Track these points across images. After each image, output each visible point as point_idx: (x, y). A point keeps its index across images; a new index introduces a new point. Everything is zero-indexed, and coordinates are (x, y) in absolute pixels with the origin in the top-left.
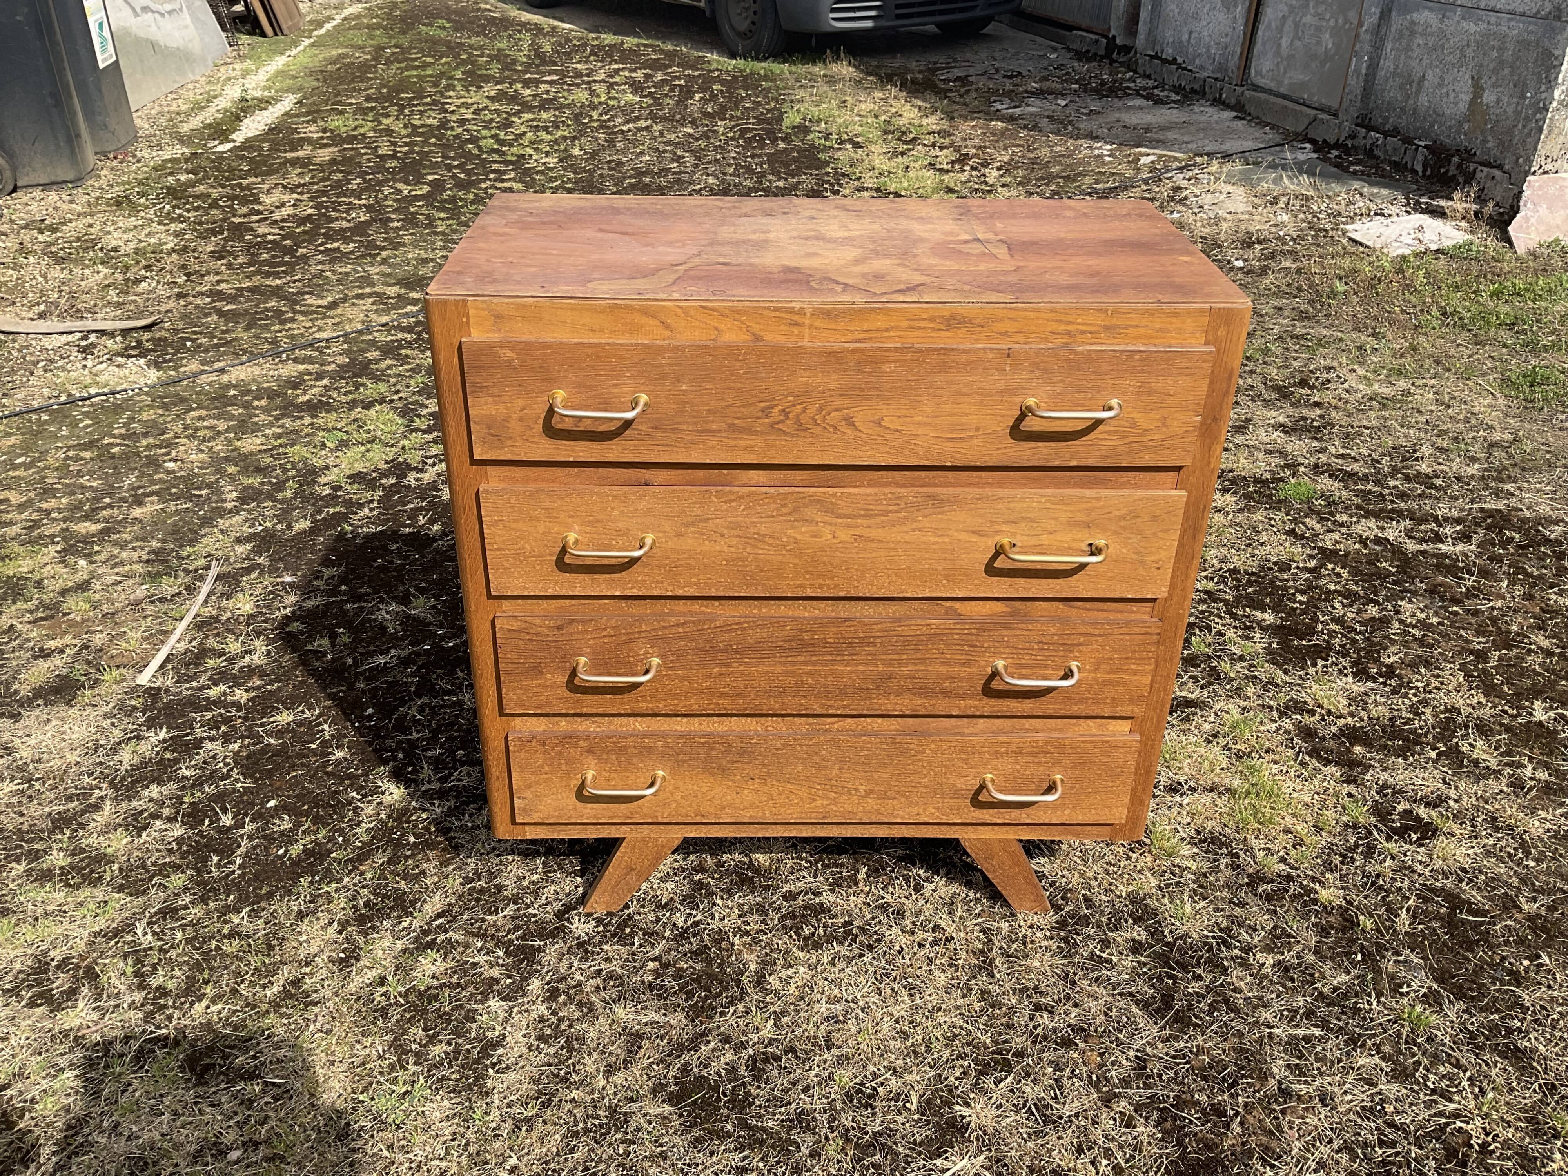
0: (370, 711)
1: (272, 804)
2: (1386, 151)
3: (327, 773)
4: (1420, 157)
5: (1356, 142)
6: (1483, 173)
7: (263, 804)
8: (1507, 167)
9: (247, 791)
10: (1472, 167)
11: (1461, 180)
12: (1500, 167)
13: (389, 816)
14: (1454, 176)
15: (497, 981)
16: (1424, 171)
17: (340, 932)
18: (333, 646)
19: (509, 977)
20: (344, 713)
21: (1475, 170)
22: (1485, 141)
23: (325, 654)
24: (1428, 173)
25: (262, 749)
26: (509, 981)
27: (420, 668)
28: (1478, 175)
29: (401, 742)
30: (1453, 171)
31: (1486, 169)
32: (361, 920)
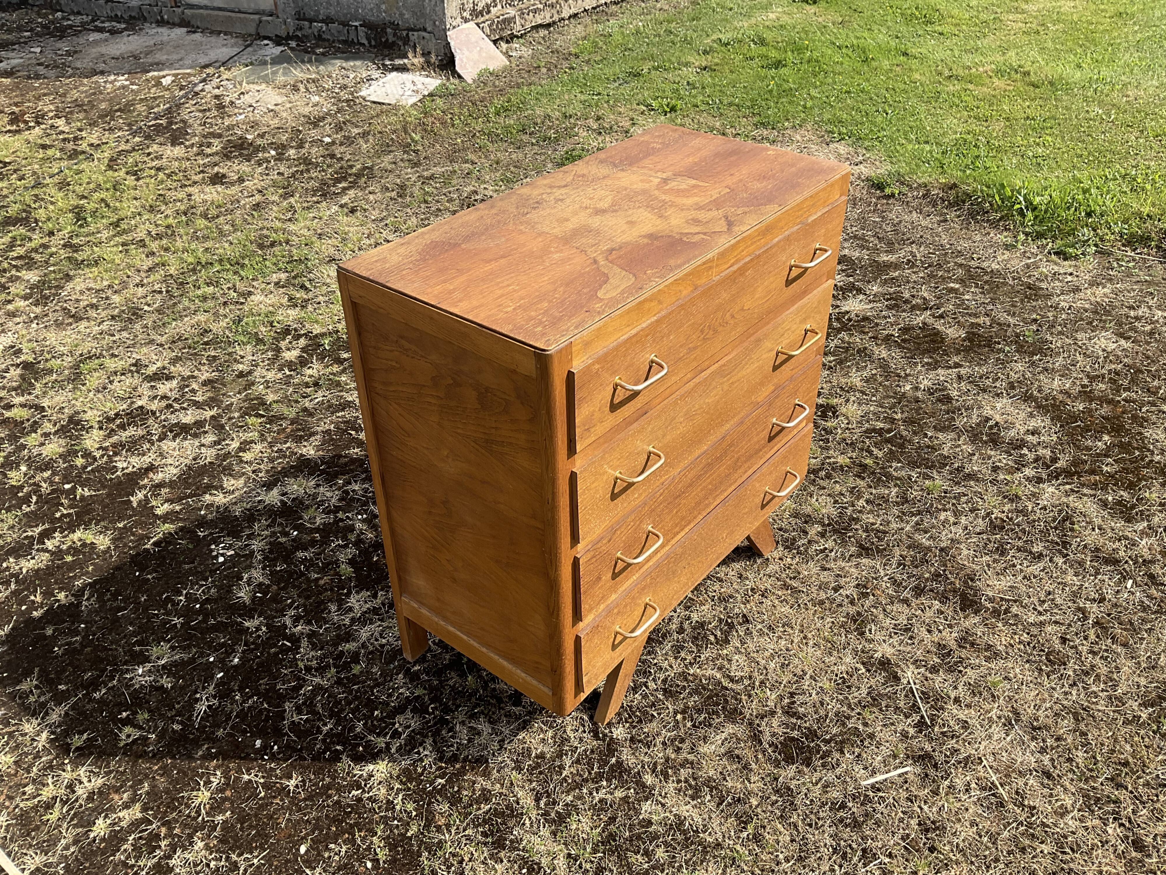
0: (258, 743)
1: (303, 849)
2: (332, 35)
3: (305, 800)
4: (361, 34)
5: (304, 32)
6: (414, 36)
7: (297, 854)
8: (429, 29)
9: (268, 859)
10: (404, 33)
11: (400, 43)
12: (425, 30)
13: (401, 783)
14: (394, 42)
15: (627, 797)
16: (370, 43)
17: (502, 861)
18: (141, 728)
19: (629, 789)
20: (241, 759)
21: (407, 35)
22: (402, 15)
23: (145, 740)
24: (373, 43)
25: (222, 829)
26: (632, 791)
27: (241, 690)
28: (412, 38)
29: (324, 741)
30: (391, 39)
31: (415, 33)
32: (499, 844)
